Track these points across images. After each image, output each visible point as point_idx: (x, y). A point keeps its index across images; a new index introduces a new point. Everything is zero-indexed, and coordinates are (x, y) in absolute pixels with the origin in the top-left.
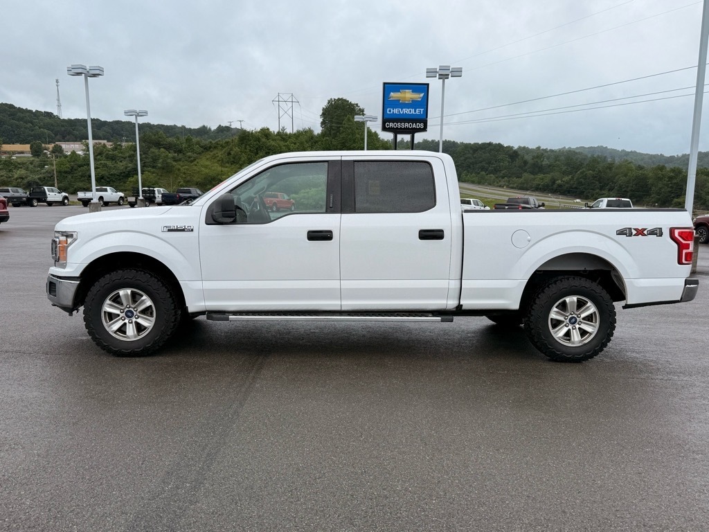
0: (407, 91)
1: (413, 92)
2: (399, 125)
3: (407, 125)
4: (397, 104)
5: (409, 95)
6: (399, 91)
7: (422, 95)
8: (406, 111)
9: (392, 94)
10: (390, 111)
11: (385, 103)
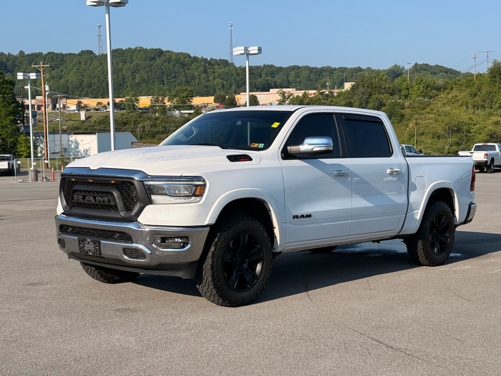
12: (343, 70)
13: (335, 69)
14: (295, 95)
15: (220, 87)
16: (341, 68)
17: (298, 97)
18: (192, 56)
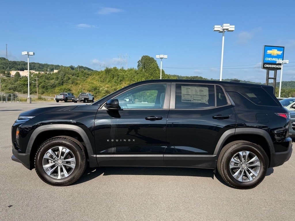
0: (275, 50)
1: (278, 50)
2: (270, 66)
3: (274, 66)
4: (270, 56)
5: (275, 52)
6: (271, 50)
7: (281, 52)
8: (274, 59)
9: (268, 51)
10: (267, 59)
11: (265, 55)
12: (52, 65)
13: (49, 65)
14: (35, 73)
15: (2, 68)
16: (51, 65)
17: (36, 74)
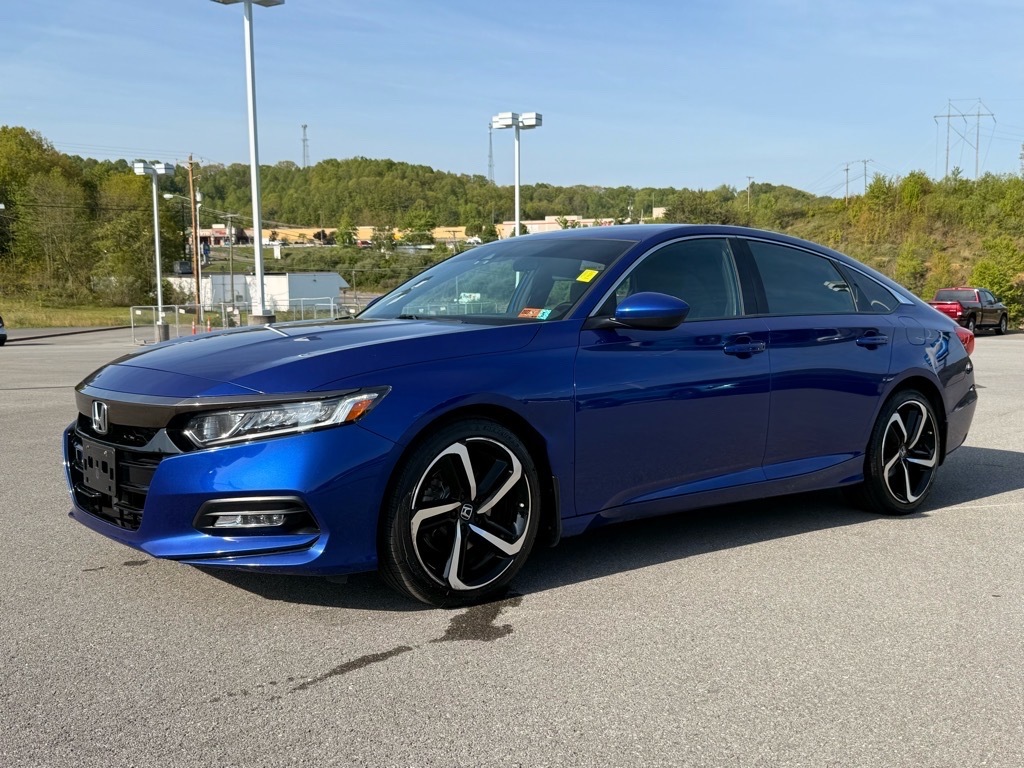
12: (650, 191)
13: (637, 191)
14: (583, 225)
15: (474, 214)
16: (647, 189)
18: (435, 170)
